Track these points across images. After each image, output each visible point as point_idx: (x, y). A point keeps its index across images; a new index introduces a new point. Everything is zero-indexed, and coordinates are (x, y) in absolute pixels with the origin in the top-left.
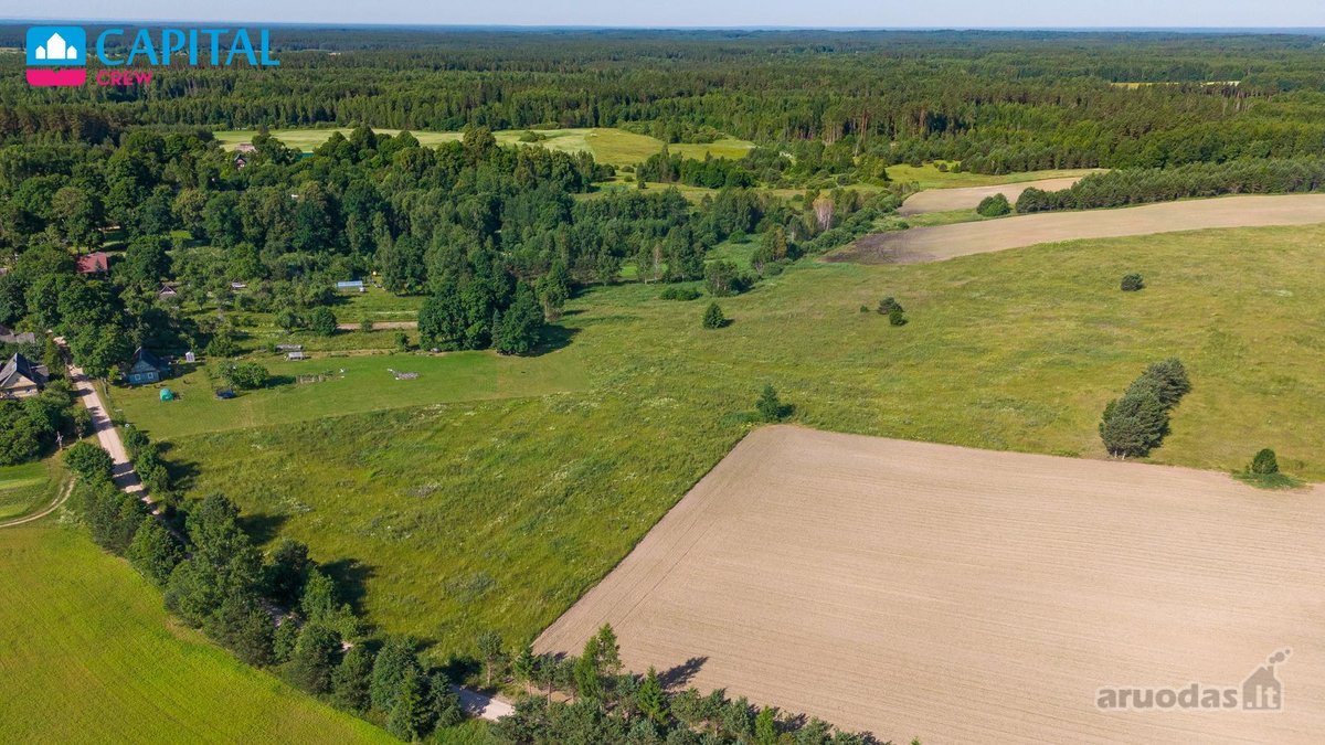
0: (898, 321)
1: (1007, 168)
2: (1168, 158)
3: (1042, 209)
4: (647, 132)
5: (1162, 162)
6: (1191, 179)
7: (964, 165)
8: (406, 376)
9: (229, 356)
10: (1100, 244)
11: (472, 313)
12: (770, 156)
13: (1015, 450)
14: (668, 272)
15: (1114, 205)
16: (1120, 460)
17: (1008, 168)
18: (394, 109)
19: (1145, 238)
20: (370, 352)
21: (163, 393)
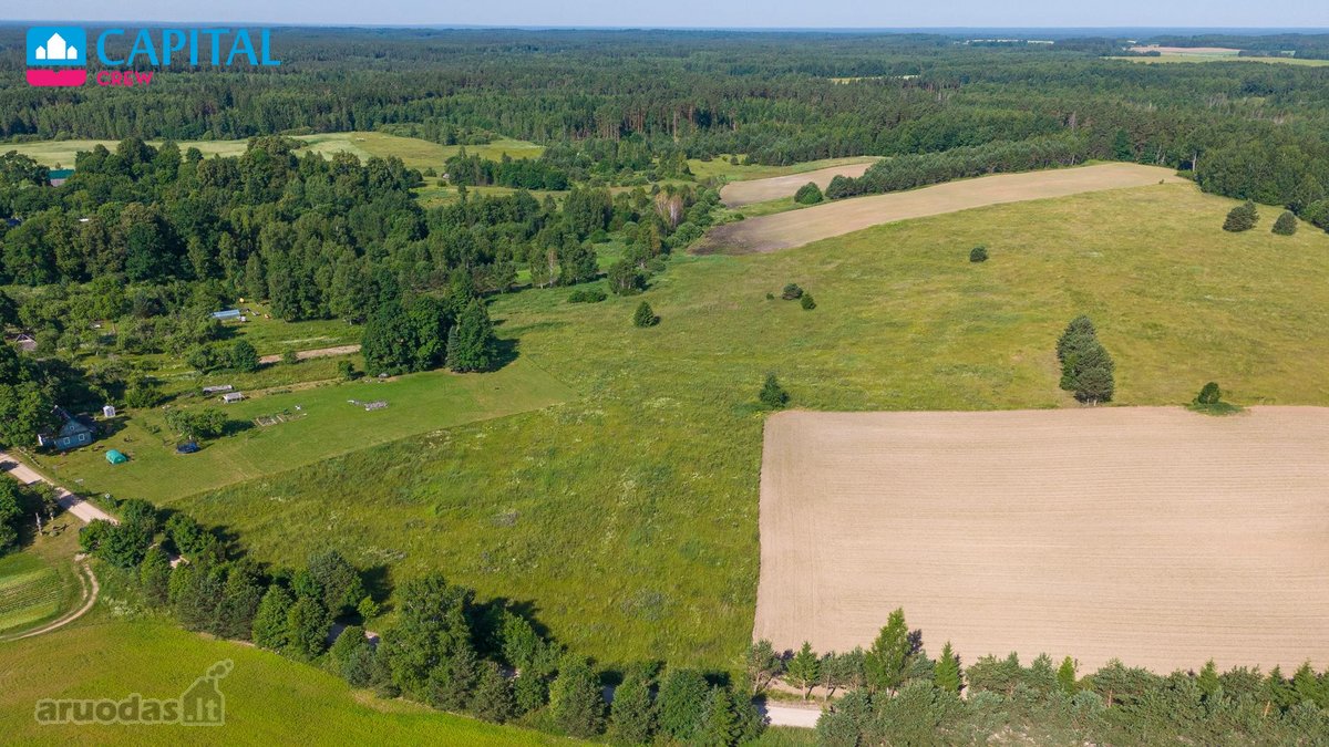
0: (809, 305)
1: (791, 159)
2: (919, 144)
3: (851, 195)
4: (414, 134)
5: (915, 147)
6: (961, 162)
7: (752, 157)
8: (375, 405)
9: (152, 406)
10: (925, 223)
11: (424, 332)
12: (569, 155)
13: (1003, 409)
14: (563, 275)
15: (905, 188)
16: (1092, 406)
17: (793, 159)
18: (112, 116)
19: (954, 215)
20: (313, 384)
21: (111, 456)
